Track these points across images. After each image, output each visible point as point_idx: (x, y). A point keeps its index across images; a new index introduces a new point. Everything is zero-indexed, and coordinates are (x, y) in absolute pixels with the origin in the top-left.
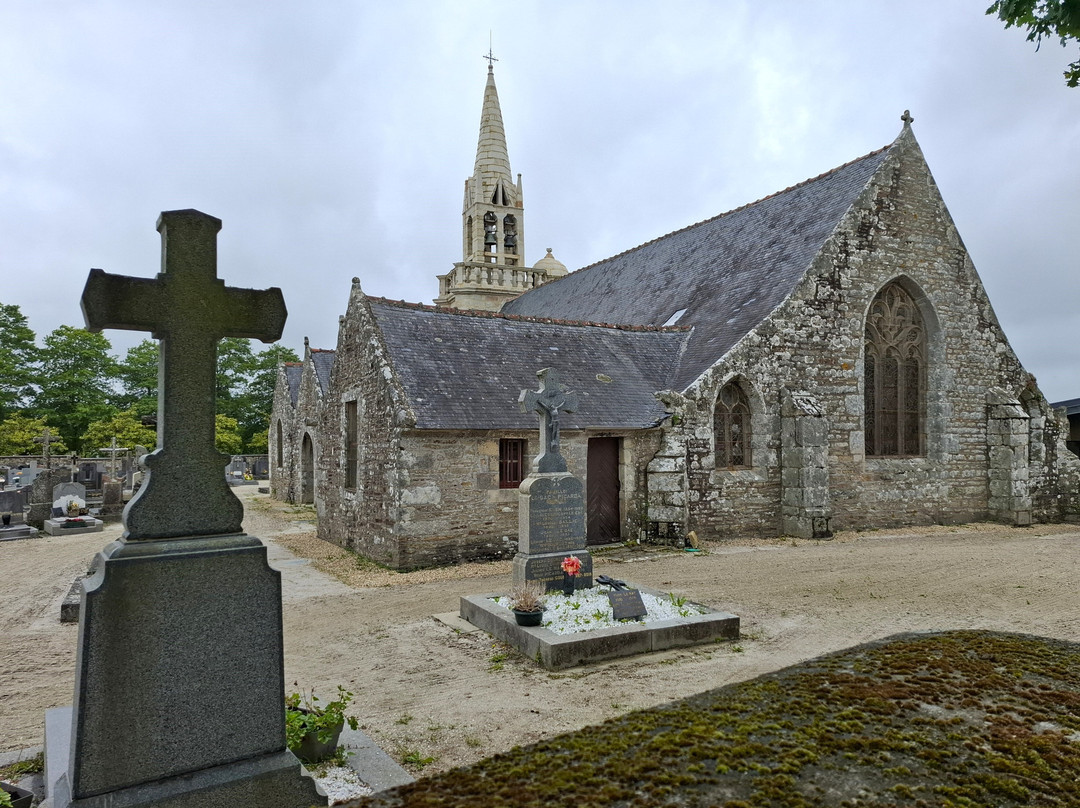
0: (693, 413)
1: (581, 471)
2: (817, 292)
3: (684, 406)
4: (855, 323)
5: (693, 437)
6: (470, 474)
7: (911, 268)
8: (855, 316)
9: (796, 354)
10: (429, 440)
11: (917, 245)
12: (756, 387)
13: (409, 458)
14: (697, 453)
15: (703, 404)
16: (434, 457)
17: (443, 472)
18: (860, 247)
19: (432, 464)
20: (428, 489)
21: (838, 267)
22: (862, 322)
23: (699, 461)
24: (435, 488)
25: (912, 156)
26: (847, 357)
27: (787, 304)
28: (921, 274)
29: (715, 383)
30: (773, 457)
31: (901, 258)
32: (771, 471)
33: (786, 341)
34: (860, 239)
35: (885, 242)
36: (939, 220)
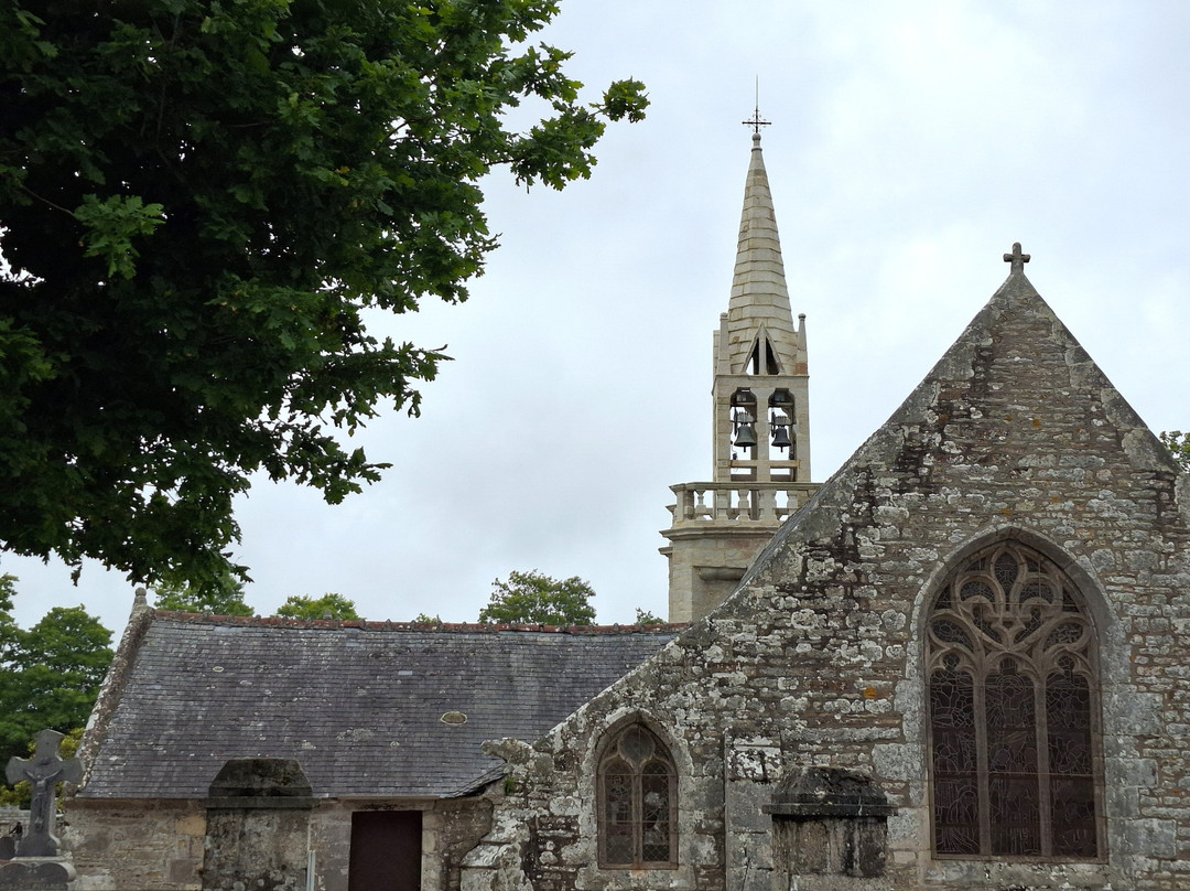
0: (546, 774)
1: (339, 862)
2: (805, 569)
3: (531, 764)
4: (892, 617)
5: (546, 812)
6: (161, 861)
7: (1029, 514)
8: (891, 606)
9: (759, 675)
10: (105, 814)
11: (1042, 474)
12: (672, 731)
13: (74, 836)
14: (553, 838)
15: (567, 760)
16: (111, 835)
17: (121, 856)
18: (902, 489)
19: (107, 845)
20: (97, 878)
21: (852, 525)
22: (909, 616)
23: (556, 852)
24: (108, 878)
25: (1025, 320)
26: (876, 678)
27: (744, 594)
28: (1056, 522)
29: (590, 725)
30: (707, 848)
31: (1002, 499)
32: (703, 872)
33: (736, 654)
34: (902, 475)
35: (961, 474)
36: (1100, 423)
